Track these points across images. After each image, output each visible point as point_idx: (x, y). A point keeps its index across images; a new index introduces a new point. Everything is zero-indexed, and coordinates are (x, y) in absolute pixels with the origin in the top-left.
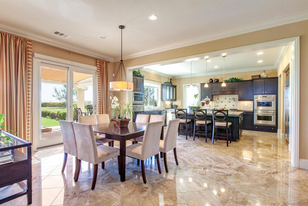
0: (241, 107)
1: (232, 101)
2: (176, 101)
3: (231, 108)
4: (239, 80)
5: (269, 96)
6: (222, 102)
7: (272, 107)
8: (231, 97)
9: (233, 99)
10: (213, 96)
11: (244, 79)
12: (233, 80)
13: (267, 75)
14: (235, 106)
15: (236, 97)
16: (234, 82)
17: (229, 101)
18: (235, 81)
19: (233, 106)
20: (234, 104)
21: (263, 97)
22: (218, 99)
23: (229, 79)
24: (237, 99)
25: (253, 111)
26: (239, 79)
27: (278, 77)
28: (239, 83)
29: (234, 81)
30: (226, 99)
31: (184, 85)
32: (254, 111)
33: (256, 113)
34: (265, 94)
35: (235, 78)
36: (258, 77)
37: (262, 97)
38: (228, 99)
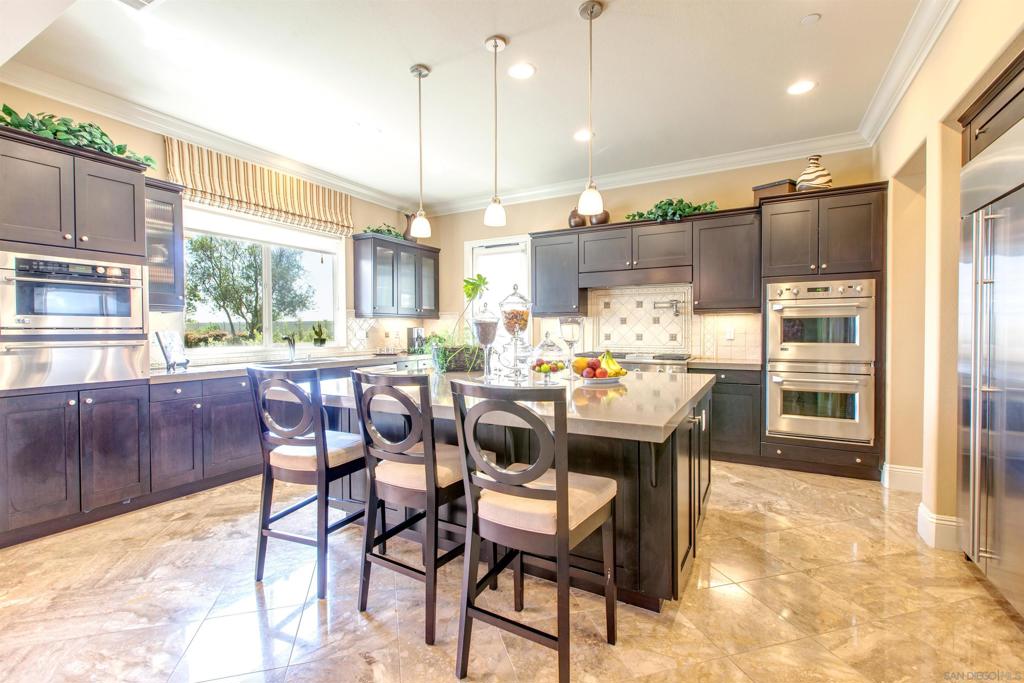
0: (708, 345)
1: (667, 316)
2: (438, 318)
3: (662, 351)
4: (695, 209)
5: (838, 286)
6: (624, 321)
7: (857, 342)
8: (664, 294)
9: (674, 304)
10: (583, 292)
11: (721, 206)
12: (670, 212)
13: (828, 178)
14: (679, 338)
15: (684, 293)
16: (673, 221)
17: (655, 313)
18: (677, 218)
19: (673, 338)
20: (675, 329)
21: (810, 290)
22: (607, 305)
23: (651, 207)
24: (690, 308)
25: (763, 366)
26: (695, 205)
27: (887, 183)
28: (698, 225)
29: (674, 214)
30: (640, 304)
31: (468, 246)
32: (768, 368)
33: (776, 379)
34: (817, 275)
35: (681, 201)
36: (785, 190)
37: (804, 293)
38: (648, 305)
